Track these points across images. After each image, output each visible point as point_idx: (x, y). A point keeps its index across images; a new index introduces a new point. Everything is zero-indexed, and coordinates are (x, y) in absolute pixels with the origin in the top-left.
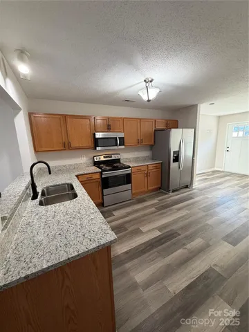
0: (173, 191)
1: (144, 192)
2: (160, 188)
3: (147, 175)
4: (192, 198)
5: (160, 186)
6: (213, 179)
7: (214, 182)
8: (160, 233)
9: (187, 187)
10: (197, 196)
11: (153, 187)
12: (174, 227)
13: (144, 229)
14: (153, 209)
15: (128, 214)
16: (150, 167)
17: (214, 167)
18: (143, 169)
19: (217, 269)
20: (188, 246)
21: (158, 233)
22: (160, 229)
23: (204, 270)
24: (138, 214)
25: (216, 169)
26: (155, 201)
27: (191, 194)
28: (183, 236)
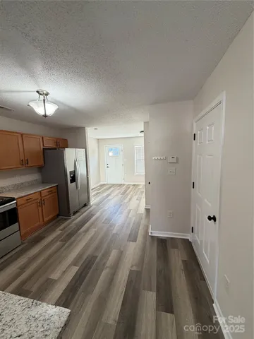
0: (75, 213)
1: (40, 227)
2: (58, 215)
3: (41, 204)
4: (93, 215)
5: (58, 212)
6: (103, 192)
7: (105, 194)
8: (78, 268)
9: (85, 205)
10: (97, 212)
11: (51, 217)
12: (89, 252)
13: (54, 276)
14: (59, 243)
15: (23, 269)
16: (44, 193)
17: (100, 181)
18: (35, 197)
19: (134, 268)
20: (108, 264)
21: (75, 269)
22: (74, 263)
23: (127, 278)
24: (39, 261)
25: (102, 183)
26: (58, 232)
27: (91, 211)
28: (100, 255)
